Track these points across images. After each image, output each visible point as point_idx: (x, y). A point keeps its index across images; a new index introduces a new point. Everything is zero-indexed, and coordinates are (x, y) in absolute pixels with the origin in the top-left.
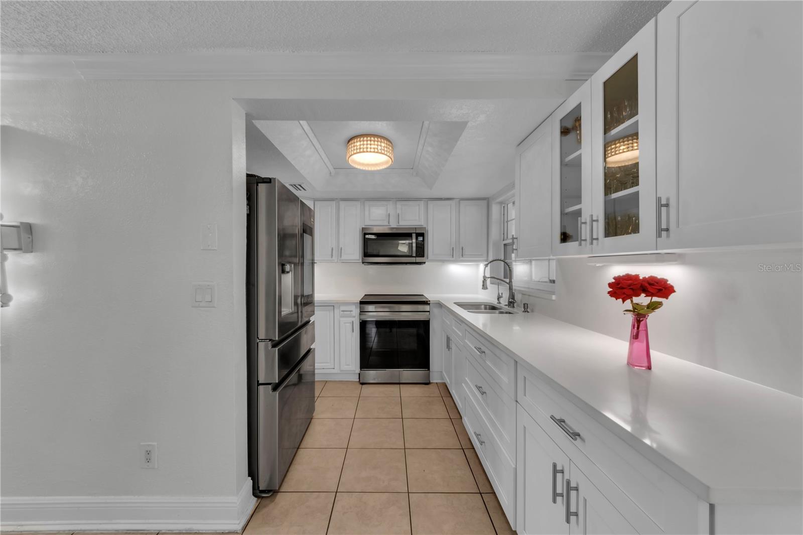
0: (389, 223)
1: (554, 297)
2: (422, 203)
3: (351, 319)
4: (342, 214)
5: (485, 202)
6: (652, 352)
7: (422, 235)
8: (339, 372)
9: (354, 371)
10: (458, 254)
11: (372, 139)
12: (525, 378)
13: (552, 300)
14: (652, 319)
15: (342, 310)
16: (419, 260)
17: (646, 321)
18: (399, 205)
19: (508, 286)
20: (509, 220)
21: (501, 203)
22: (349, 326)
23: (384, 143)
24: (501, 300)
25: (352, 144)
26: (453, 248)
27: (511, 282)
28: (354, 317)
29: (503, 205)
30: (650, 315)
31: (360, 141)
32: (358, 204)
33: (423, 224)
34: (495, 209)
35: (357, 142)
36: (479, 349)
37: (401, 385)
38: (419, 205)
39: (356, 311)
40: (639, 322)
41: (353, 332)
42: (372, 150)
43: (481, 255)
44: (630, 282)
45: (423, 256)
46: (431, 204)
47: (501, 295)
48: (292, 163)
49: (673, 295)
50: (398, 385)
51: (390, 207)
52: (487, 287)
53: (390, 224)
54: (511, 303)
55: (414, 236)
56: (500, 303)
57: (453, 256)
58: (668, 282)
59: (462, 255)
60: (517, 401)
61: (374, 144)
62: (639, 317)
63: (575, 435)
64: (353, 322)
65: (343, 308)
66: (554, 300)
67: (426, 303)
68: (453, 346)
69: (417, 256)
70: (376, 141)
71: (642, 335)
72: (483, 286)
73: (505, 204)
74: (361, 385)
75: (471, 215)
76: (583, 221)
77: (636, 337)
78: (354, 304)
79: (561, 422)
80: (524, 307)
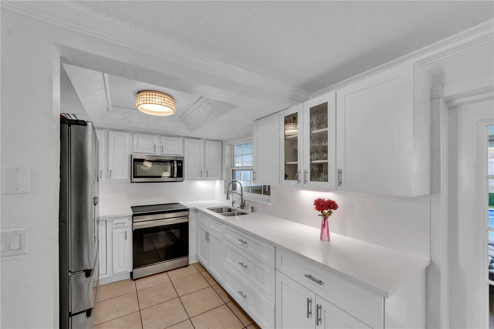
0: (155, 151)
1: (270, 204)
2: (180, 140)
3: (124, 230)
4: (111, 141)
5: (220, 143)
6: (330, 233)
7: (181, 162)
8: (111, 275)
9: (127, 271)
10: (205, 175)
11: (157, 94)
12: (282, 255)
13: (269, 205)
14: (330, 219)
15: (116, 223)
16: (178, 179)
17: (328, 220)
18: (163, 139)
19: (240, 197)
20: (235, 155)
21: (231, 145)
22: (122, 236)
23: (167, 98)
24: (234, 204)
25: (140, 96)
26: (202, 171)
27: (242, 194)
28: (127, 227)
29: (231, 146)
30: (329, 217)
31: (147, 95)
32: (127, 135)
33: (181, 154)
34: (227, 149)
35: (144, 95)
36: (241, 241)
37: (167, 272)
38: (178, 141)
39: (128, 222)
40: (325, 220)
41: (126, 239)
42: (157, 103)
43: (218, 176)
44: (323, 203)
45: (182, 177)
46: (187, 141)
47: (234, 201)
48: (81, 99)
49: (338, 208)
50: (166, 273)
51: (156, 140)
52: (229, 198)
53: (156, 153)
54: (243, 206)
55: (175, 162)
56: (233, 206)
57: (201, 176)
58: (336, 203)
59: (207, 176)
60: (275, 269)
61: (158, 99)
62: (325, 217)
63: (320, 282)
64: (126, 231)
65: (115, 221)
66: (270, 205)
67: (186, 210)
68: (211, 238)
69: (178, 177)
70: (160, 96)
71: (326, 226)
72: (227, 197)
73: (232, 145)
74: (134, 281)
75: (212, 150)
76: (299, 171)
77: (323, 226)
78: (126, 217)
79: (310, 277)
80: (252, 209)
